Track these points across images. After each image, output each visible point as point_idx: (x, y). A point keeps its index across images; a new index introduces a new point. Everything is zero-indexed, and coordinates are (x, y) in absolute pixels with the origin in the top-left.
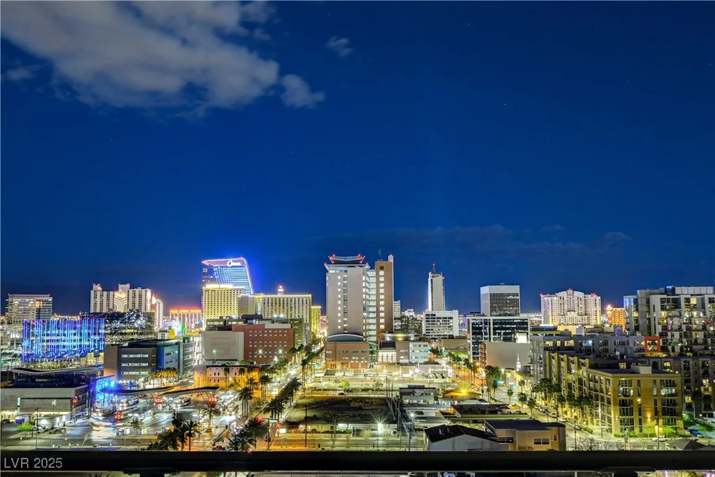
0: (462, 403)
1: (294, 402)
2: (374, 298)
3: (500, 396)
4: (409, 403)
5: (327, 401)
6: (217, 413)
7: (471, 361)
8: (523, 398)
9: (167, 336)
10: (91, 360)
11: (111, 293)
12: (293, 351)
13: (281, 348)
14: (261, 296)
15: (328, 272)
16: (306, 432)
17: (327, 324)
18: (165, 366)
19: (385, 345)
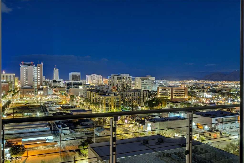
0: (63, 106)
1: (9, 107)
2: (37, 75)
3: (74, 103)
4: (47, 106)
5: (21, 107)
7: (66, 94)
8: (80, 104)
12: (9, 92)
13: (4, 91)
15: (21, 67)
16: (13, 116)
17: (21, 83)
19: (40, 90)
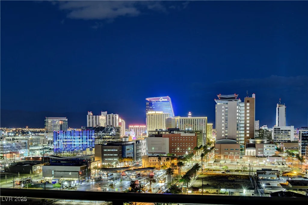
0: (293, 179)
1: (197, 176)
2: (244, 119)
4: (262, 178)
5: (215, 176)
6: (154, 181)
7: (301, 155)
9: (127, 140)
10: (88, 152)
11: (98, 116)
12: (197, 148)
13: (190, 147)
14: (178, 118)
15: (216, 104)
16: (202, 192)
17: (216, 134)
18: (127, 156)
19: (249, 146)
